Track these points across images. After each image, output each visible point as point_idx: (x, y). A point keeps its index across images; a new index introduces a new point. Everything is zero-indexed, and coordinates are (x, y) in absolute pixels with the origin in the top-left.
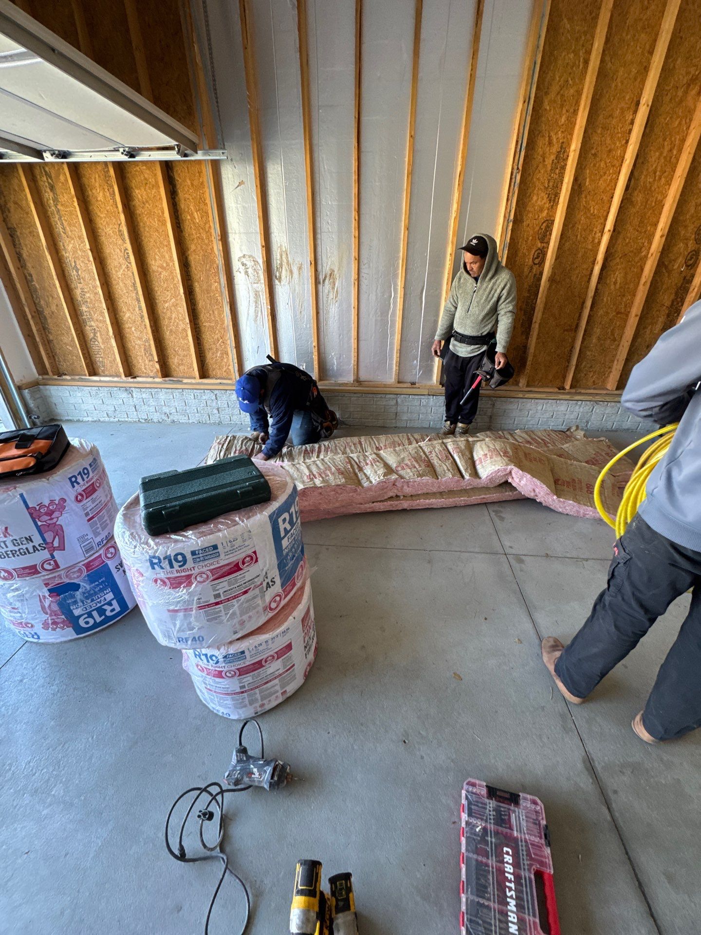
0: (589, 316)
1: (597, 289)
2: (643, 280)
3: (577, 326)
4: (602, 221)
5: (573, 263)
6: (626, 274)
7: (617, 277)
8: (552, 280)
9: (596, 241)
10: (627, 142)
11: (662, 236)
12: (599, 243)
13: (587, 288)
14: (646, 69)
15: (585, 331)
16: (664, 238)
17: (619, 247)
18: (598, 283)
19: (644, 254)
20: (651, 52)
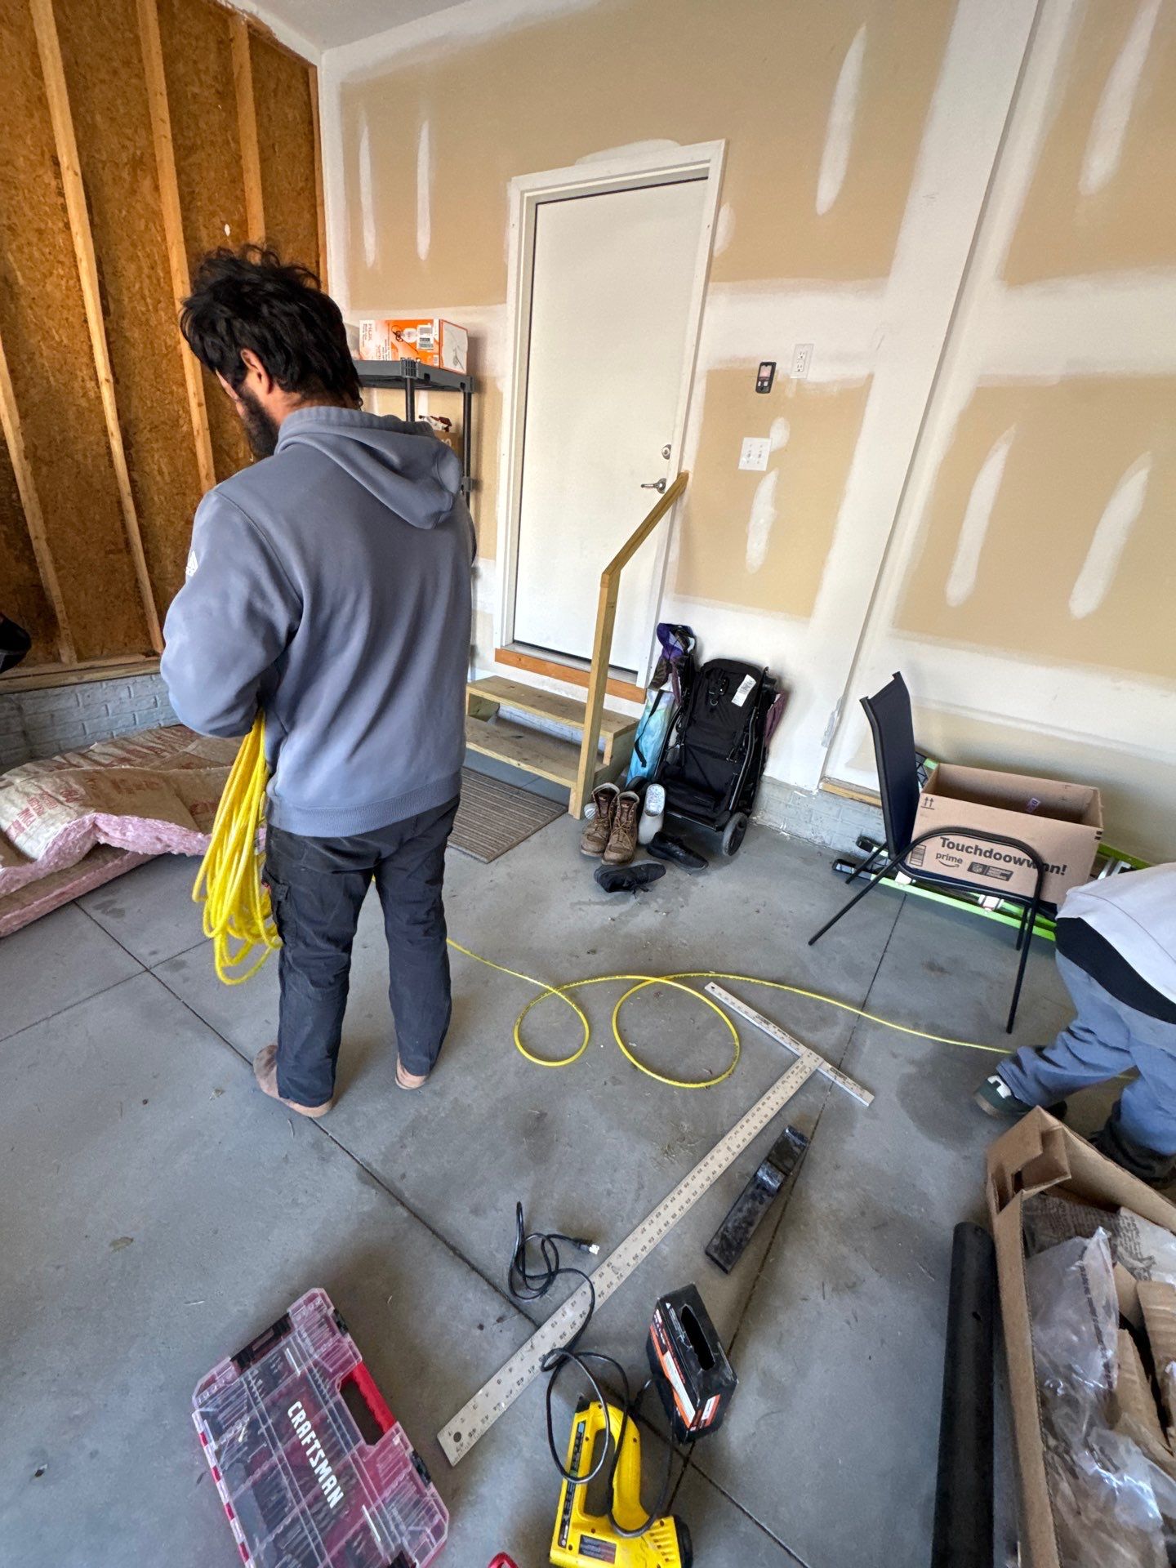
0: (141, 526)
1: (132, 481)
2: (203, 473)
3: (128, 543)
4: (85, 360)
5: (62, 431)
6: (171, 458)
7: (158, 462)
9: (92, 394)
10: (67, 226)
11: (200, 405)
12: (99, 398)
13: (115, 477)
14: (42, 102)
15: (146, 552)
16: (204, 408)
17: (137, 409)
18: (129, 470)
19: (185, 428)
20: (39, 75)
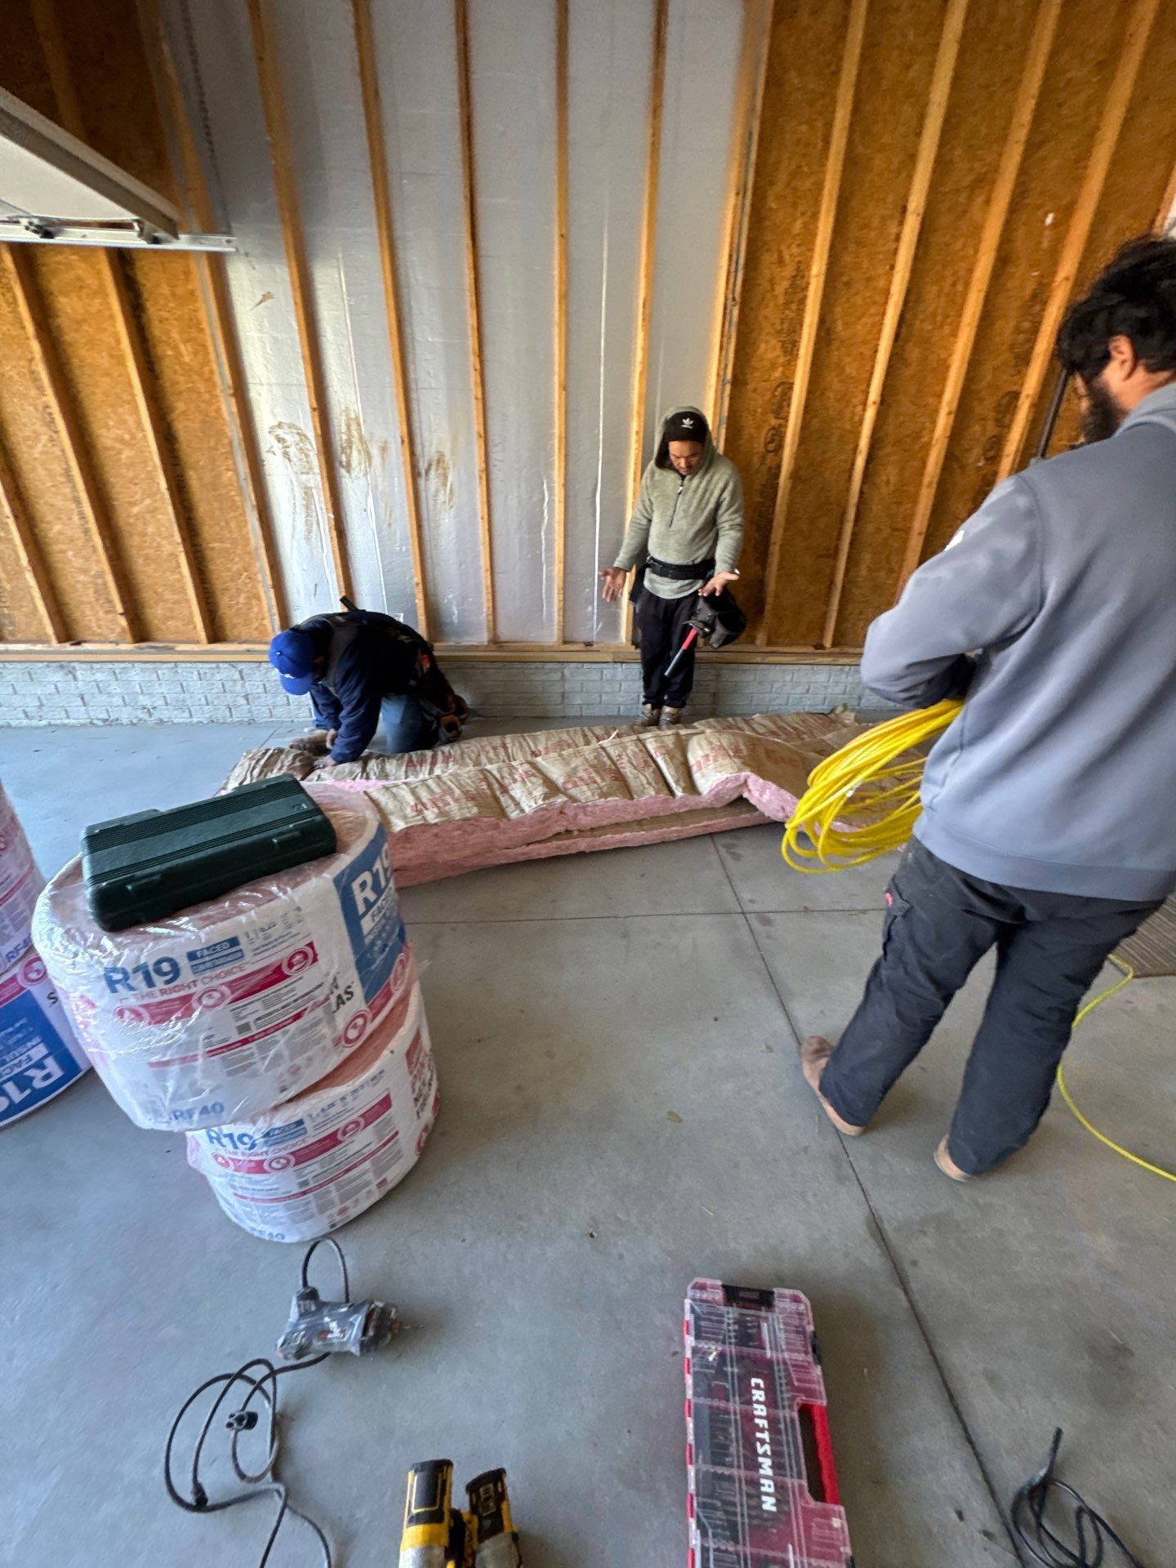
0: (854, 534)
1: (861, 492)
2: (926, 480)
3: (837, 550)
4: (863, 387)
5: (824, 452)
6: (902, 469)
7: (889, 474)
8: (795, 476)
9: (857, 418)
10: (892, 267)
11: (949, 413)
12: (861, 422)
13: (848, 490)
15: (849, 558)
16: (952, 416)
17: (890, 427)
18: (864, 482)
19: (925, 439)
